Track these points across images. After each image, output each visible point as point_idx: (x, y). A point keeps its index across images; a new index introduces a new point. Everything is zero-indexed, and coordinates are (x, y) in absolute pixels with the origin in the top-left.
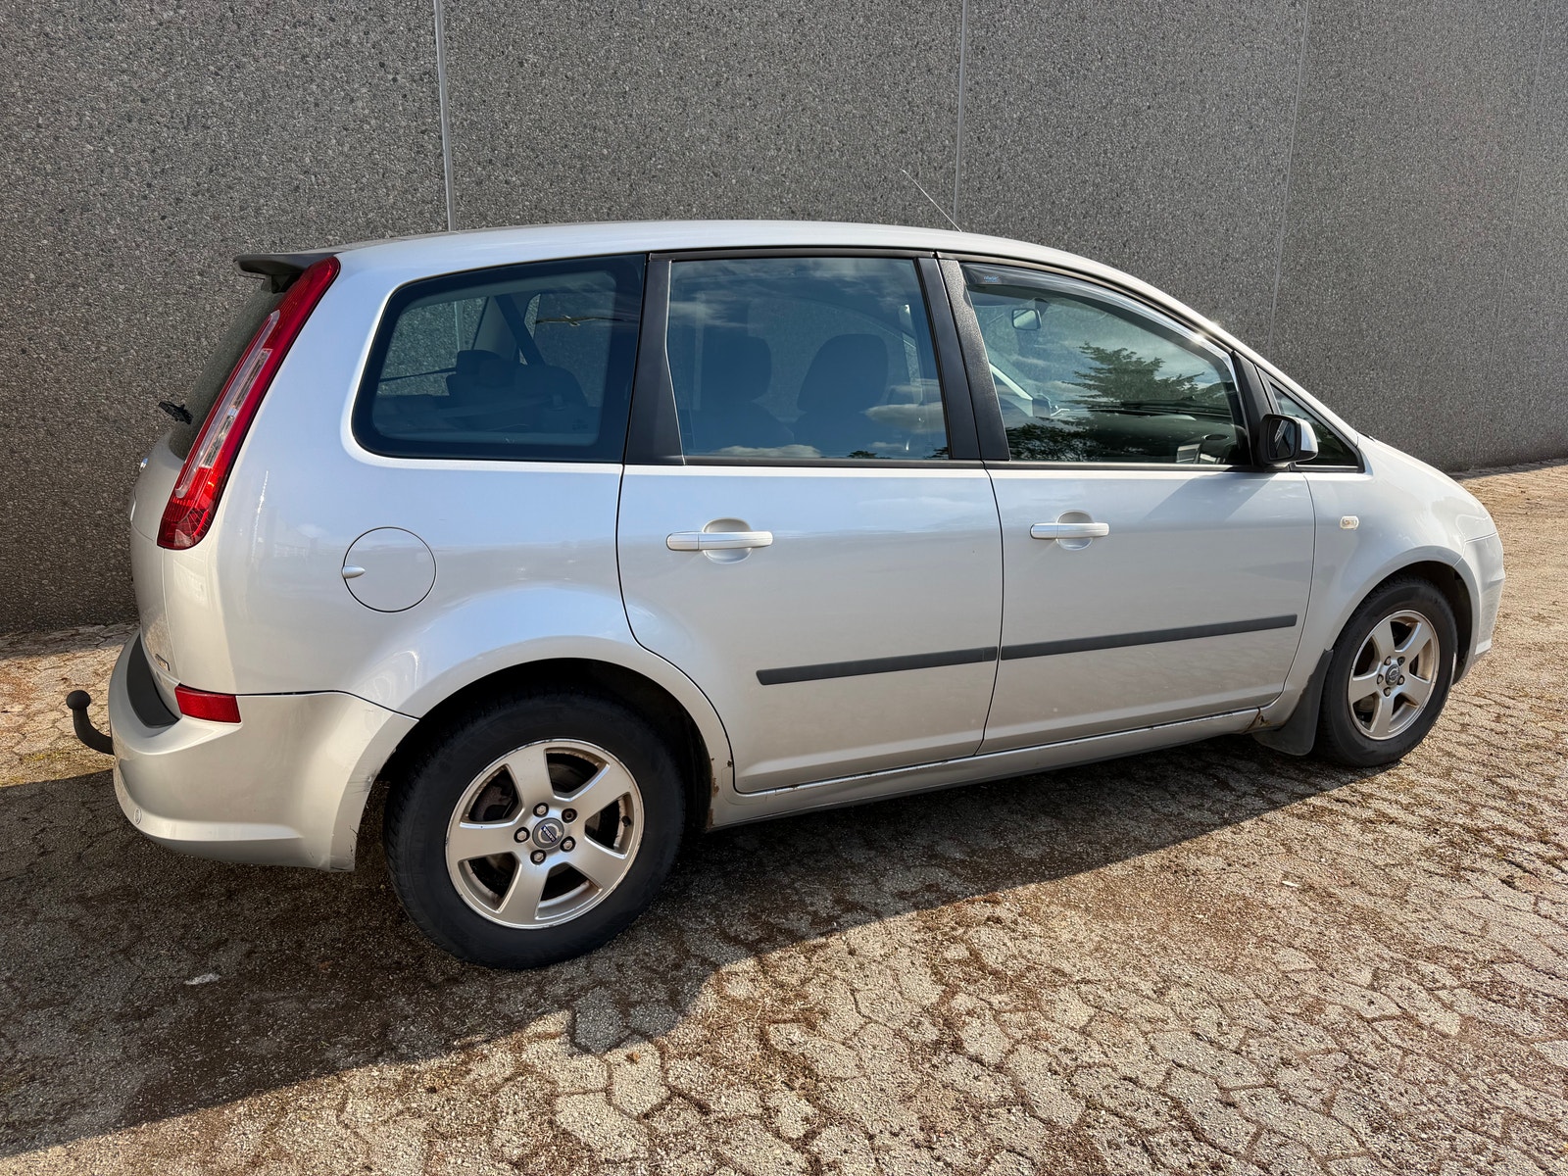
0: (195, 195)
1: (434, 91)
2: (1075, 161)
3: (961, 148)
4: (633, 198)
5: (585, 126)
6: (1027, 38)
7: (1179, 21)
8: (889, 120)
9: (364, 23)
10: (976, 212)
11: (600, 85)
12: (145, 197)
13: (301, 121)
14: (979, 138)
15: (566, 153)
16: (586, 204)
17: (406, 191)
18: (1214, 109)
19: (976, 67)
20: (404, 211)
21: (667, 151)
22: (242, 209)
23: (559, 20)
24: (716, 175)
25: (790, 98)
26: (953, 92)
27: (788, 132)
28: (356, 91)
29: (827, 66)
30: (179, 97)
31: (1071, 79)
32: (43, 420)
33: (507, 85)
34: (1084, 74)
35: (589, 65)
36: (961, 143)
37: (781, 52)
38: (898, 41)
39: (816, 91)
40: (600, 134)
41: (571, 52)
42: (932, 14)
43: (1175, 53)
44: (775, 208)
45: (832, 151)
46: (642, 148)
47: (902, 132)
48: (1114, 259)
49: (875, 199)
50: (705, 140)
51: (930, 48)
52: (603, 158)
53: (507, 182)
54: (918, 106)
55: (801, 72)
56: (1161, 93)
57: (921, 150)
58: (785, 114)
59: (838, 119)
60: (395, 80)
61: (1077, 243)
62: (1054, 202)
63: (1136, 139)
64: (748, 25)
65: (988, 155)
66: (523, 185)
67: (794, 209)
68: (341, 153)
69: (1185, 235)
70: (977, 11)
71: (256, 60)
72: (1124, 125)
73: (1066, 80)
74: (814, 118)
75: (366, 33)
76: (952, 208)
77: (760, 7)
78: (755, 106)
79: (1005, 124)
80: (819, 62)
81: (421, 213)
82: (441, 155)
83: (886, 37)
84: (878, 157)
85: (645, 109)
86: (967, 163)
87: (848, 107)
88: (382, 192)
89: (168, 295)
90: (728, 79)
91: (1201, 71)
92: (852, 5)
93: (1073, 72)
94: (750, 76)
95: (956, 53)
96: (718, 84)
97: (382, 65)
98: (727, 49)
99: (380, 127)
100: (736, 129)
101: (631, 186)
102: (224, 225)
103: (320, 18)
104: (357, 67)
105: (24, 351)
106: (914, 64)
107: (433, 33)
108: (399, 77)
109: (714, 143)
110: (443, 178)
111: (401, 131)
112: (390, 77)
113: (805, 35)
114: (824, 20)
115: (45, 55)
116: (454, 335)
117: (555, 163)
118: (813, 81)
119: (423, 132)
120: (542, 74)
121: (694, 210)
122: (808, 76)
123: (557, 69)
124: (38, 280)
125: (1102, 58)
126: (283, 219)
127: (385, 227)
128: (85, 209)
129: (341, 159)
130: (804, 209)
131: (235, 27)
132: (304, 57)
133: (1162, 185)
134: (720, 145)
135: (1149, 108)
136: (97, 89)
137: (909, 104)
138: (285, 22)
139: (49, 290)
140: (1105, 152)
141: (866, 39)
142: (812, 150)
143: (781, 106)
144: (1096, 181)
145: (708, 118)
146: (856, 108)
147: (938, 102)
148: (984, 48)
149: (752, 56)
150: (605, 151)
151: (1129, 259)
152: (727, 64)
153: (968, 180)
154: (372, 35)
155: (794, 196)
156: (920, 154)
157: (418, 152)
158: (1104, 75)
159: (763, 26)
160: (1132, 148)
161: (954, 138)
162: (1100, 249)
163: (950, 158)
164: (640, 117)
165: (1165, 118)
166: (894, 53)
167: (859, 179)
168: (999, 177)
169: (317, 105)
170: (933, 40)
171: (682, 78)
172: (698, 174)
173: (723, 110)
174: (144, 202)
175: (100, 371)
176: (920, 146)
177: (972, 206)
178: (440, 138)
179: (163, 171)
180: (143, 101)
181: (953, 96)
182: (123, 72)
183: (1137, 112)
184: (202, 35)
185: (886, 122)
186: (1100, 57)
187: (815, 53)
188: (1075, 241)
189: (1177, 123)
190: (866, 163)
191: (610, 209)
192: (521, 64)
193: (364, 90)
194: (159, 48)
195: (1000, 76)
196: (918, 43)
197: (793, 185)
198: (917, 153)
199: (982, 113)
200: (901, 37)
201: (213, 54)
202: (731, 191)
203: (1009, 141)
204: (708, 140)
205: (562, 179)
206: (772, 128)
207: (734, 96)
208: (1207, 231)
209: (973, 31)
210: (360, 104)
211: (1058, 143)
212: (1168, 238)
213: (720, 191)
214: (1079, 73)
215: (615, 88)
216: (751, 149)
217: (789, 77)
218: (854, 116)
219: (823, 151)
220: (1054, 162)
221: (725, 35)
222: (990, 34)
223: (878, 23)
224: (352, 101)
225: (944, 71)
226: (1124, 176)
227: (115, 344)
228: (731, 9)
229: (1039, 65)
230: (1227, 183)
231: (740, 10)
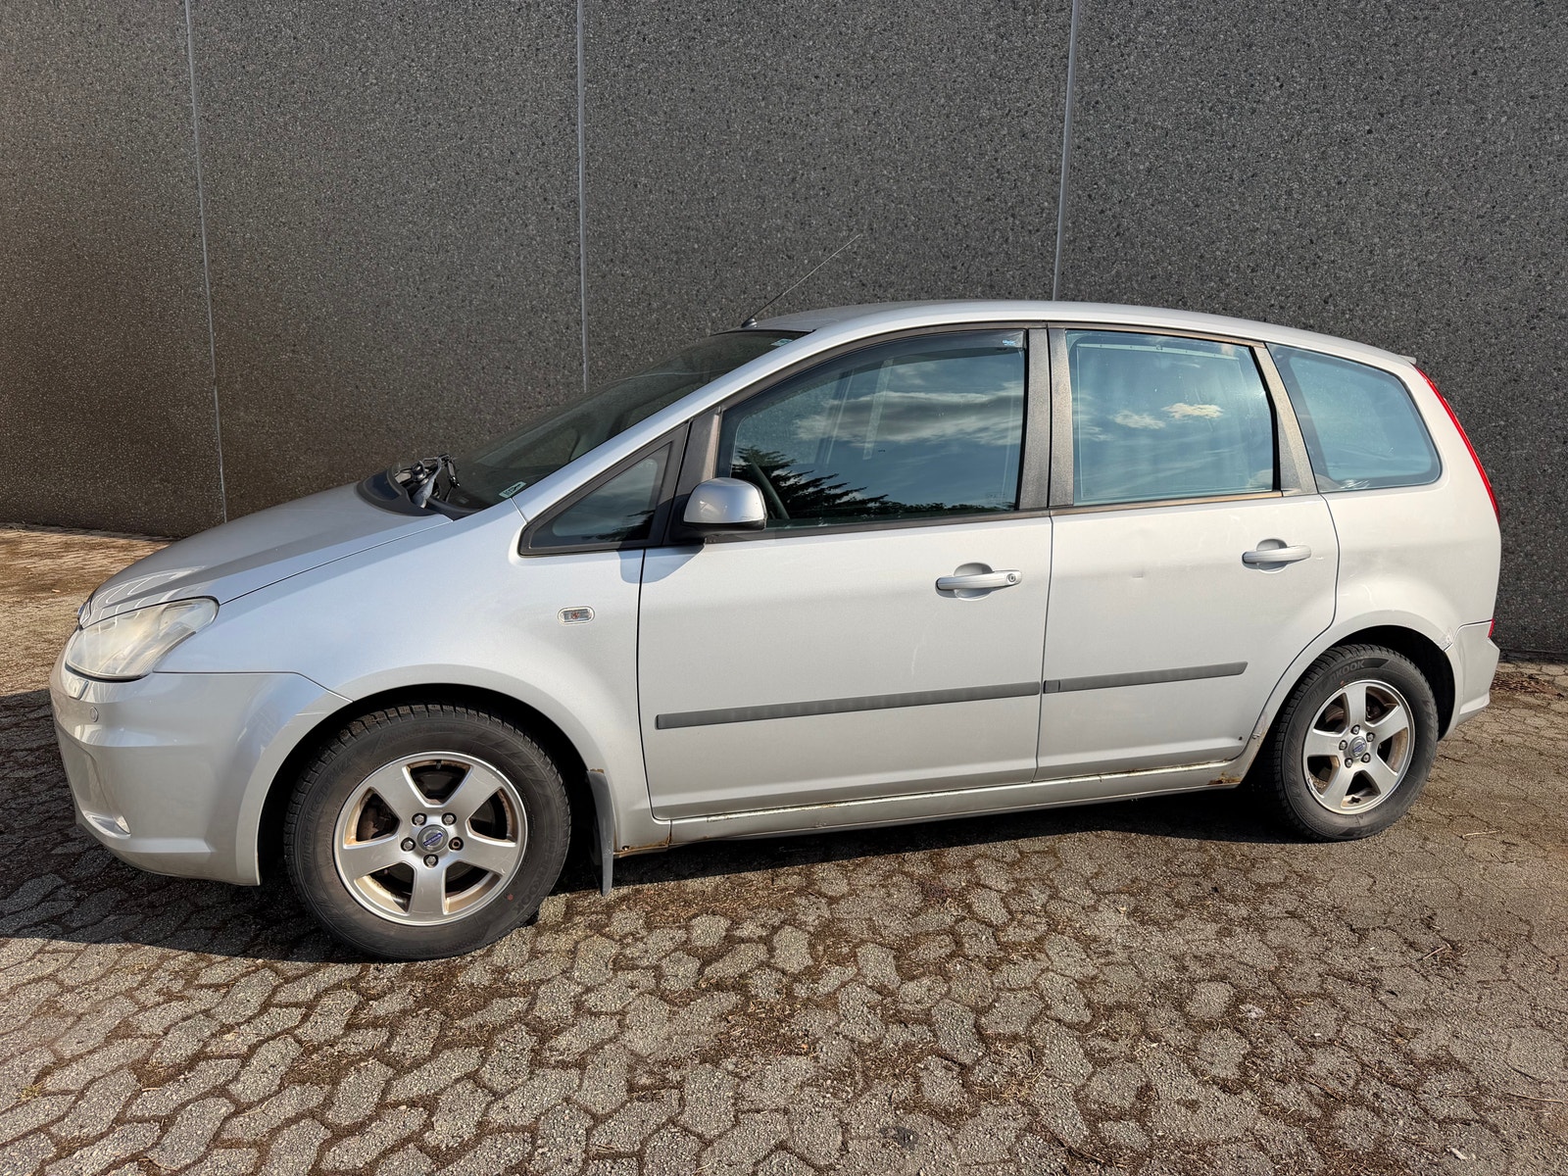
0: (440, 294)
1: (577, 213)
2: (1237, 207)
3: (1064, 210)
4: (718, 280)
5: (681, 228)
6: (1161, 82)
7: (1426, 18)
8: (972, 190)
9: (536, 173)
10: (1085, 273)
11: (694, 194)
12: (416, 296)
13: (497, 242)
14: (1090, 196)
15: (666, 250)
16: (680, 289)
17: (556, 285)
18: (1504, 120)
19: (1087, 123)
20: (554, 299)
21: (746, 242)
22: (463, 301)
23: (664, 149)
24: (789, 258)
25: (863, 183)
26: (1055, 153)
27: (861, 213)
28: (528, 219)
29: (904, 148)
30: (435, 235)
31: (1228, 118)
32: (363, 427)
33: (625, 203)
34: (1252, 108)
35: (686, 179)
36: (1064, 203)
37: (855, 144)
38: (985, 113)
39: (890, 173)
40: (692, 233)
41: (672, 172)
42: (1027, 80)
43: (1419, 58)
44: (845, 283)
45: (906, 226)
46: (726, 240)
47: (988, 200)
48: (1307, 318)
49: (955, 268)
50: (780, 229)
51: (1026, 113)
52: (694, 250)
53: (623, 275)
54: (1009, 173)
55: (876, 158)
56: (1394, 111)
57: (1013, 216)
58: (857, 198)
59: (915, 196)
60: (552, 208)
61: (1241, 301)
62: (1202, 257)
63: (1347, 173)
64: (824, 125)
65: (1102, 212)
66: (633, 276)
67: (865, 282)
68: (519, 261)
69: (1446, 286)
70: (1088, 66)
71: (475, 207)
72: (1324, 156)
73: (1222, 118)
74: (888, 198)
75: (537, 179)
76: (1052, 270)
77: (835, 108)
78: (828, 194)
79: (1128, 177)
80: (894, 147)
81: (565, 300)
82: (579, 258)
83: (971, 112)
84: (959, 227)
85: (729, 208)
86: (1074, 223)
87: (925, 184)
88: (541, 286)
89: (423, 355)
90: (803, 175)
91: (1475, 73)
92: (932, 89)
93: (1233, 108)
94: (824, 169)
95: (1059, 113)
96: (794, 179)
97: (545, 199)
98: (803, 149)
99: (543, 242)
100: (809, 216)
101: (716, 271)
102: (454, 312)
103: (511, 173)
104: (531, 203)
105: (357, 387)
106: (1005, 132)
107: (578, 174)
108: (555, 206)
109: (788, 230)
110: (580, 275)
111: (555, 243)
112: (550, 207)
113: (880, 125)
114: (900, 107)
115: (376, 218)
116: (583, 387)
117: (657, 258)
118: (888, 164)
119: (569, 243)
120: (651, 191)
121: (769, 288)
122: (883, 160)
123: (661, 186)
124: (366, 346)
125: (1281, 86)
126: (484, 307)
127: (543, 310)
128: (388, 305)
129: (518, 265)
130: (875, 282)
131: (465, 188)
132: (500, 201)
133: (1397, 225)
134: (794, 232)
135: (1370, 132)
136: (397, 234)
137: (998, 170)
138: (491, 180)
139: (370, 352)
140: (1289, 193)
141: (948, 117)
142: (885, 228)
143: (854, 191)
144: (1274, 228)
145: (783, 211)
146: (934, 184)
147: (1034, 166)
148: (1097, 102)
149: (827, 151)
150: (696, 246)
151: (1335, 318)
152: (803, 162)
153: (1075, 240)
154: (540, 180)
155: (865, 270)
156: (1011, 220)
157: (565, 257)
158: (1286, 104)
159: (838, 124)
160: (1339, 183)
161: (1055, 199)
162: (1281, 307)
163: (1049, 220)
164: (724, 215)
165: (1402, 142)
166: (981, 125)
167: (936, 249)
168: (1118, 234)
169: (506, 231)
170: (1029, 105)
171: (761, 179)
172: (773, 258)
173: (797, 201)
174: (415, 299)
175: (389, 401)
176: (1011, 212)
177: (1080, 267)
178: (579, 246)
179: (425, 280)
180: (418, 238)
181: (1054, 156)
182: (410, 222)
183: (1346, 141)
184: (448, 195)
185: (969, 192)
186: (1278, 84)
187: (890, 139)
188: (1237, 298)
189: (1425, 145)
190: (945, 234)
191: (698, 291)
192: (636, 186)
193: (534, 218)
194: (427, 206)
195: (1120, 127)
196: (1010, 111)
197: (865, 261)
198: (1006, 219)
199: (1095, 169)
200: (989, 109)
201: (452, 205)
202: (803, 270)
203: (1133, 195)
204: (783, 228)
205: (661, 270)
206: (844, 212)
207: (808, 188)
208: (1494, 278)
209: (1082, 87)
210: (531, 227)
211: (1208, 190)
212: (1410, 291)
213: (793, 271)
214: (1242, 107)
215: (706, 196)
216: (823, 232)
217: (862, 164)
218: (932, 191)
219: (897, 227)
220: (1201, 212)
221: (801, 138)
222: (1106, 87)
223: (962, 100)
224: (526, 226)
225: (1043, 134)
226: (1324, 219)
227: (397, 384)
228: (808, 115)
229: (1178, 109)
230: (1538, 213)
231: (816, 114)
